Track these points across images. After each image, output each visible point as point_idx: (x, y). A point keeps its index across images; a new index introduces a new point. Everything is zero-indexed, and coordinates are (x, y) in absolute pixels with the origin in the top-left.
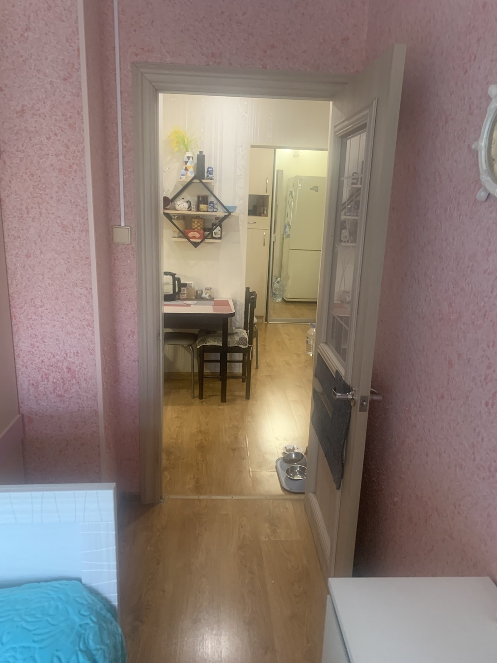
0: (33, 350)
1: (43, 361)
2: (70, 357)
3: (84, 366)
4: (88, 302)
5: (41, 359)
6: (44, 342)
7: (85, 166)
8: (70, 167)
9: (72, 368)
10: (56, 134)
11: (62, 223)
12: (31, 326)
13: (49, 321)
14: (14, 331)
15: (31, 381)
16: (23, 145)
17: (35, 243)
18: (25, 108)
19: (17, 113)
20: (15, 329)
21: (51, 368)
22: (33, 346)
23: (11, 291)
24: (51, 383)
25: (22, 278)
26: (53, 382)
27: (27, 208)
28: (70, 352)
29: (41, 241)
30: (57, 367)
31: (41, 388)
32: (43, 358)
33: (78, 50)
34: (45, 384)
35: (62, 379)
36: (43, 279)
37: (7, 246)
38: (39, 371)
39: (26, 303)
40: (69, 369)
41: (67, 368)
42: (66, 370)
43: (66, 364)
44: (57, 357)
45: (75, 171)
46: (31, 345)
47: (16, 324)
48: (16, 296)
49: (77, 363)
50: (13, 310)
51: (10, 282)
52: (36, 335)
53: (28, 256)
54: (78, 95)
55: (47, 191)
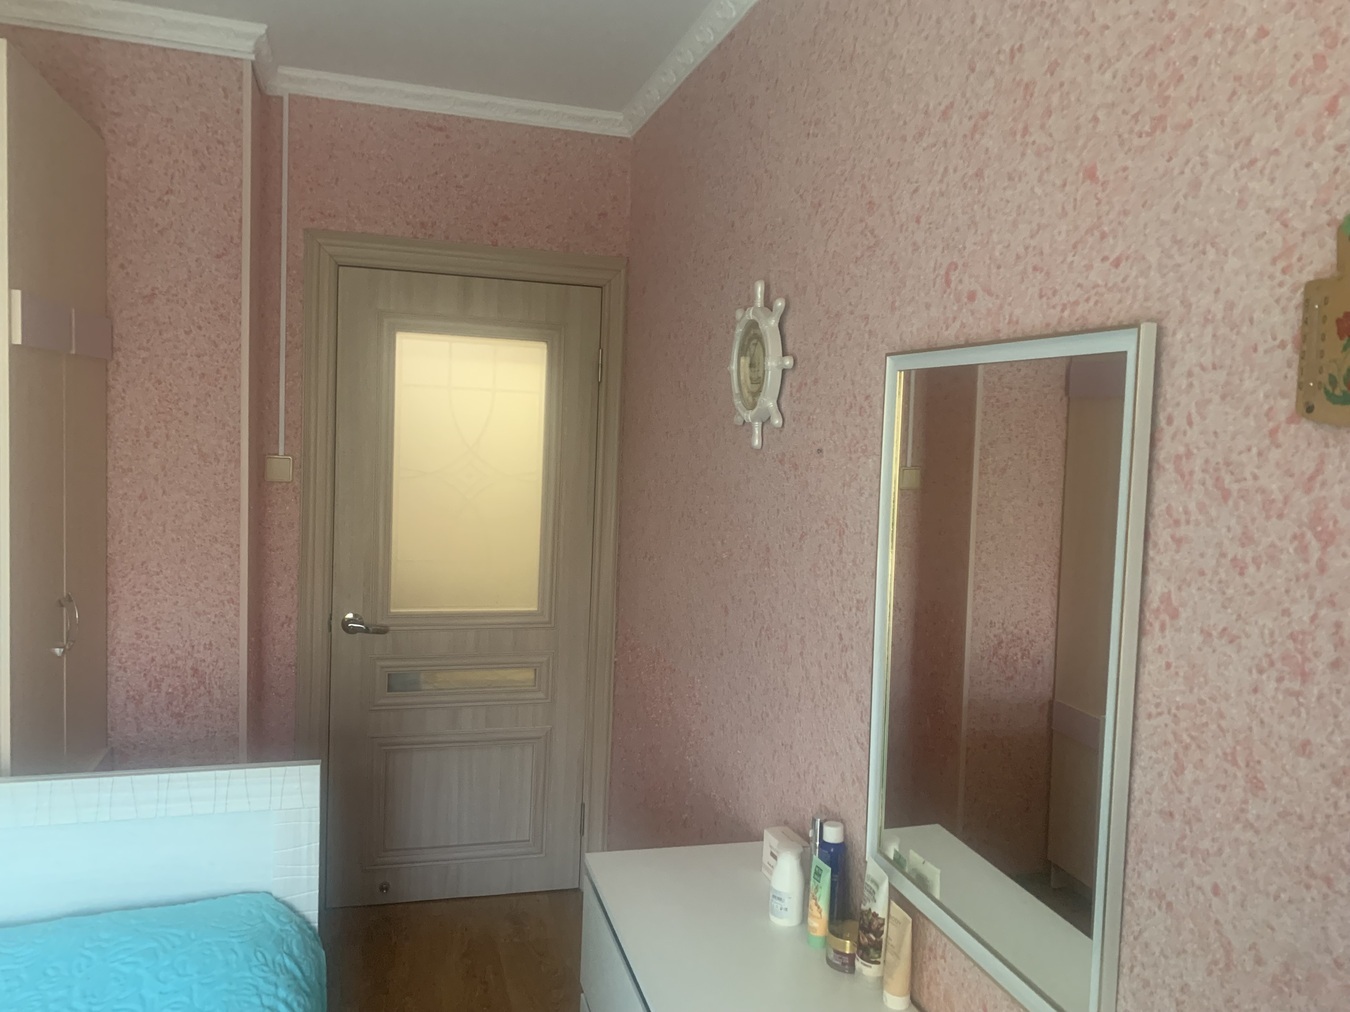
0: (139, 642)
1: (153, 660)
2: (199, 652)
3: (221, 664)
4: (232, 566)
5: (151, 655)
6: (157, 628)
7: (240, 372)
8: (218, 372)
9: (200, 669)
10: (200, 328)
11: (199, 450)
12: (138, 605)
13: (167, 596)
14: (110, 612)
15: (131, 693)
16: (148, 341)
17: (156, 479)
18: (157, 292)
19: (144, 297)
20: (111, 608)
21: (165, 670)
22: (139, 635)
23: (110, 551)
24: (163, 694)
25: (130, 531)
26: (167, 693)
27: (146, 428)
28: (199, 644)
29: (165, 476)
30: (176, 668)
31: (147, 704)
32: (155, 654)
33: (241, 220)
34: (153, 697)
35: (183, 686)
36: (164, 531)
37: (111, 484)
38: (145, 675)
39: (132, 569)
40: (195, 671)
41: (192, 669)
42: (190, 672)
43: (190, 663)
44: (177, 652)
45: (225, 378)
46: (136, 634)
47: (114, 602)
48: (117, 558)
49: (209, 660)
50: (111, 579)
51: (109, 536)
52: (145, 618)
53: (143, 498)
54: (237, 276)
55: (181, 404)
